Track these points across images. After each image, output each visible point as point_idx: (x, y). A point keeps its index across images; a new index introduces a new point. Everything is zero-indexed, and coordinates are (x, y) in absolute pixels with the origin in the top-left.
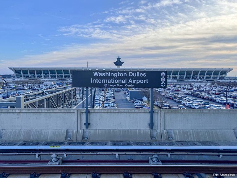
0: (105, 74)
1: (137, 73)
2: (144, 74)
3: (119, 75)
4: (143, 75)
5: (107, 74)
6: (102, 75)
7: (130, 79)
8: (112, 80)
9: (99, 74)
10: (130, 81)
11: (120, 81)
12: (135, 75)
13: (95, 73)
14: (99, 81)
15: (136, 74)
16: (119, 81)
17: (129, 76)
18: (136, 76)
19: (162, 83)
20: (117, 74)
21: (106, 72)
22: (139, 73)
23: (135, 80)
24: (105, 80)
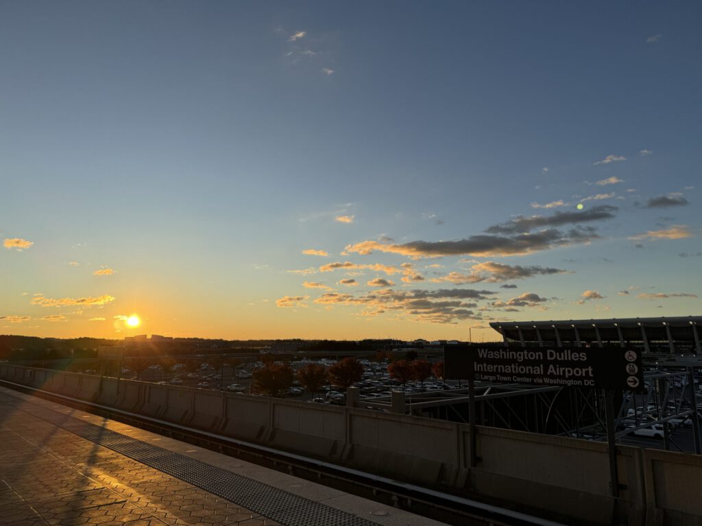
0: (499, 354)
1: (566, 351)
2: (581, 355)
3: (528, 356)
4: (580, 357)
5: (503, 354)
6: (494, 355)
7: (551, 366)
8: (513, 366)
9: (488, 354)
10: (550, 369)
11: (529, 369)
12: (560, 357)
13: (481, 351)
14: (488, 368)
15: (562, 354)
16: (526, 370)
17: (549, 358)
18: (562, 359)
19: (630, 379)
20: (522, 353)
21: (501, 350)
22: (569, 351)
23: (562, 369)
24: (499, 367)
